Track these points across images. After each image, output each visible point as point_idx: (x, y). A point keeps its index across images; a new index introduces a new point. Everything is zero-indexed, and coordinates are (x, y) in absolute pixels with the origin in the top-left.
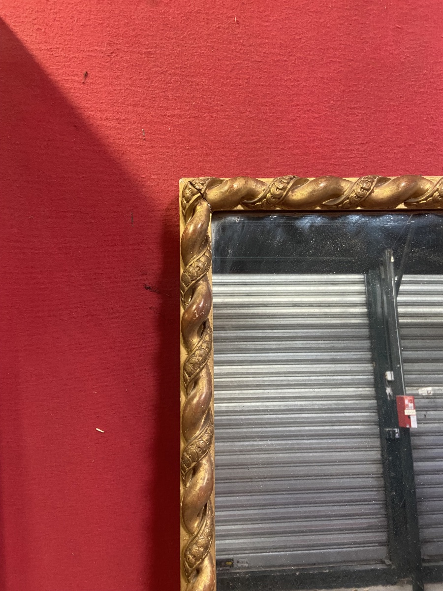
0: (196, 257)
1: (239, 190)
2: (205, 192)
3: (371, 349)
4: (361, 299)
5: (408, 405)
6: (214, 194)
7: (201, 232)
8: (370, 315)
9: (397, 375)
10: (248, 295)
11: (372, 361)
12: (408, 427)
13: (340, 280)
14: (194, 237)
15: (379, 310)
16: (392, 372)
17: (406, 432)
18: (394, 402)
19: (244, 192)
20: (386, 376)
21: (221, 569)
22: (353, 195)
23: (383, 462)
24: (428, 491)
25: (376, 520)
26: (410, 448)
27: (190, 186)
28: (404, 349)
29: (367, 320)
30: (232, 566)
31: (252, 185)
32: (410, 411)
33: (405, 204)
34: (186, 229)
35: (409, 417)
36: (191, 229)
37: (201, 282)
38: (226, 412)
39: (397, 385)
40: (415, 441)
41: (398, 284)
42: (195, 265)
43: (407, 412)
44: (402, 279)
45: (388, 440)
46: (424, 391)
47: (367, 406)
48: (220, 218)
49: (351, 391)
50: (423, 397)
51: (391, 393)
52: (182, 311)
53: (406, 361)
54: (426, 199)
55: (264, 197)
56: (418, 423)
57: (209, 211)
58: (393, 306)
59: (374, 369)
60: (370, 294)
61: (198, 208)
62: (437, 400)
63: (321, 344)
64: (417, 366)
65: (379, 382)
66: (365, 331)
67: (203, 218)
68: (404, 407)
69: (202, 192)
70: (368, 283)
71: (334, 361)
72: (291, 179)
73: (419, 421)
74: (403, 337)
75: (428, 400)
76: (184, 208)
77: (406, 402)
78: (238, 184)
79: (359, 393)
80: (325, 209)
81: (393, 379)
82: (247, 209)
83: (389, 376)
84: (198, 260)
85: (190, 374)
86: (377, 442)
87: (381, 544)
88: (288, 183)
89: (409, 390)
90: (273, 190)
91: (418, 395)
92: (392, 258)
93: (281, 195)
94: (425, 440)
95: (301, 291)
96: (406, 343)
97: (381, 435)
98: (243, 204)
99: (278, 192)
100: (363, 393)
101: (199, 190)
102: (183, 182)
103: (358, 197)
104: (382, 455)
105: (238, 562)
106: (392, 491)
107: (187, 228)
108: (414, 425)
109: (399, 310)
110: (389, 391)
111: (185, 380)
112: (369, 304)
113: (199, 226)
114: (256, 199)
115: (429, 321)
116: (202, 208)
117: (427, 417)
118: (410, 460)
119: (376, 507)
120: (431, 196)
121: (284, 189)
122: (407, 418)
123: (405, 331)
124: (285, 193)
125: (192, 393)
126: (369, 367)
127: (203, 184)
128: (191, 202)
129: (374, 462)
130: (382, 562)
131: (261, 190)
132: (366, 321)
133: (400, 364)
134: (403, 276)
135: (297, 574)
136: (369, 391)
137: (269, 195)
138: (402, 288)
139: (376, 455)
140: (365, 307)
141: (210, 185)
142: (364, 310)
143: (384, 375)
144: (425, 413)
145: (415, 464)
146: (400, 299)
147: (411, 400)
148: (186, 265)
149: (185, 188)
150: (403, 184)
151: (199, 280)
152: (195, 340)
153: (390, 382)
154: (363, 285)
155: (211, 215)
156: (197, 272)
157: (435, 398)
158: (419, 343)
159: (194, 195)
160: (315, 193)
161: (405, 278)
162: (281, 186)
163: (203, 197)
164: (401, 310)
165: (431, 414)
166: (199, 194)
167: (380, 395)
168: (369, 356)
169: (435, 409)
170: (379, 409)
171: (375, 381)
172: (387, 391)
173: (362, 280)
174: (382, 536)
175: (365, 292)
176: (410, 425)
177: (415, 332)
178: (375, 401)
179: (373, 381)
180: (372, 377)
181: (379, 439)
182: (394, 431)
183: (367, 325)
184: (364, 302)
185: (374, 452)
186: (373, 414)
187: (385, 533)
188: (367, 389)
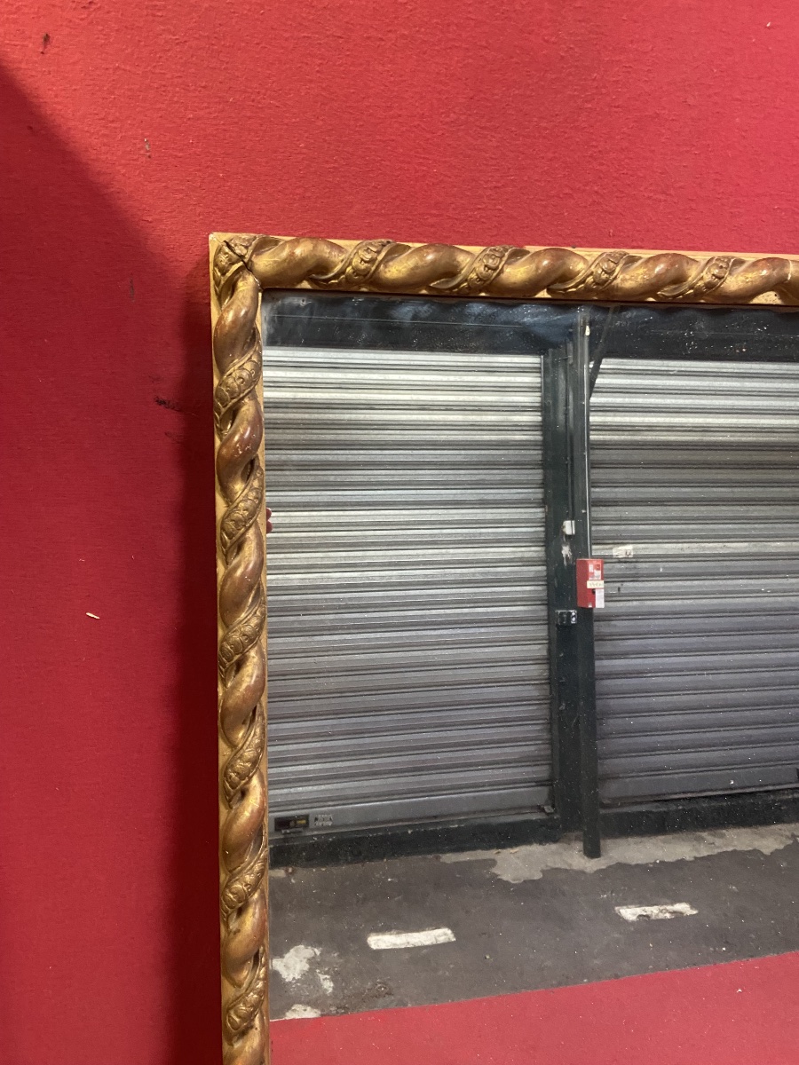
0: (238, 362)
1: (303, 260)
2: (250, 260)
3: (544, 484)
4: (534, 399)
5: (593, 573)
6: (264, 262)
7: (244, 325)
8: (545, 427)
9: (580, 527)
10: (341, 386)
11: (543, 503)
12: (590, 606)
13: (500, 365)
14: (234, 331)
15: (561, 417)
16: (573, 522)
17: (587, 615)
18: (572, 569)
19: (311, 262)
20: (564, 527)
21: (288, 831)
22: (473, 276)
23: (549, 660)
24: (614, 703)
25: (533, 748)
26: (591, 639)
27: (227, 250)
28: (594, 484)
29: (542, 435)
30: (306, 826)
31: (324, 251)
32: (595, 583)
33: (549, 291)
34: (221, 319)
35: (593, 591)
36: (230, 317)
37: (246, 400)
38: (300, 588)
39: (580, 543)
40: (600, 628)
41: (595, 372)
42: (236, 374)
43: (590, 585)
44: (602, 366)
45: (560, 627)
46: (620, 551)
47: (531, 575)
48: (274, 300)
49: (507, 552)
50: (620, 561)
51: (569, 555)
52: (218, 442)
53: (598, 503)
54: (576, 286)
55: (342, 272)
56: (606, 601)
57: (257, 290)
58: (581, 413)
59: (546, 517)
60: (548, 389)
61: (240, 284)
62: (639, 565)
63: (464, 475)
64: (612, 512)
65: (552, 535)
66: (536, 454)
67: (248, 302)
68: (586, 576)
69: (246, 260)
70: (546, 371)
71: (483, 504)
72: (384, 246)
73: (608, 598)
74: (593, 465)
75: (623, 566)
76: (217, 283)
77: (591, 568)
78: (302, 250)
79: (519, 555)
80: (435, 293)
81: (574, 532)
82: (317, 288)
83: (569, 527)
84: (241, 368)
85: (230, 536)
86: (542, 631)
87: (540, 783)
88: (378, 252)
89: (597, 550)
90: (356, 261)
91: (611, 557)
92: (588, 328)
93: (366, 271)
94: (615, 626)
95: (434, 383)
96: (598, 474)
97: (549, 620)
98: (311, 281)
99: (363, 266)
100: (526, 555)
101: (241, 257)
102: (216, 239)
103: (481, 280)
104: (549, 651)
105: (316, 819)
106: (560, 705)
107: (223, 315)
108: (600, 603)
109: (591, 419)
110: (566, 551)
111: (224, 544)
112: (544, 409)
113: (243, 313)
114: (331, 275)
115: (638, 438)
116: (247, 285)
117: (622, 591)
118: (591, 657)
119: (533, 729)
120: (583, 281)
121: (372, 261)
122: (591, 593)
123: (599, 455)
124: (373, 268)
125: (235, 562)
126: (538, 513)
127: (246, 247)
128: (228, 274)
129: (536, 661)
130: (540, 809)
131: (338, 260)
132: (540, 438)
133: (586, 509)
134: (604, 360)
135: (410, 832)
136: (535, 551)
137: (349, 270)
138: (599, 381)
139: (540, 650)
140: (539, 414)
141: (260, 248)
142: (536, 418)
143: (560, 527)
144: (618, 585)
145: (597, 663)
146: (595, 400)
147: (598, 565)
148: (222, 372)
149: (219, 250)
150: (545, 262)
151: (243, 398)
152: (238, 487)
153: (569, 537)
154: (538, 375)
155: (260, 294)
156: (239, 386)
157: (636, 562)
159: (233, 264)
160: (418, 271)
161: (607, 364)
162: (368, 257)
163: (248, 267)
164: (595, 419)
165: (629, 586)
166: (241, 264)
167: (552, 558)
168: (540, 496)
169: (635, 577)
170: (549, 581)
171: (546, 535)
172: (563, 552)
173: (536, 365)
174: (542, 772)
175: (541, 387)
176: (594, 604)
177: (615, 455)
178: (544, 568)
179: (542, 535)
180: (542, 529)
181: (546, 627)
182: (569, 614)
183: (539, 443)
184: (537, 405)
185: (536, 647)
186: (540, 587)
187: (547, 767)
188: (533, 549)
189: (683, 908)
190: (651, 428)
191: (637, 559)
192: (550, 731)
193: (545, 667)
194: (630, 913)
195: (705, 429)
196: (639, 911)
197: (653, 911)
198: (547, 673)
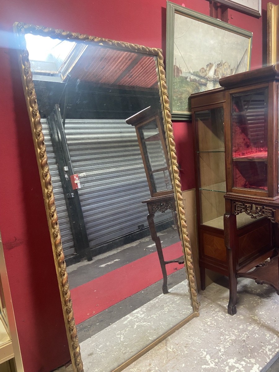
3: (55, 157)
5: (76, 179)
8: (52, 140)
9: (69, 168)
11: (56, 163)
12: (77, 188)
15: (56, 136)
16: (67, 167)
17: (76, 191)
18: (69, 180)
23: (68, 210)
24: (89, 219)
25: (67, 237)
26: (79, 201)
28: (71, 156)
35: (77, 184)
39: (70, 172)
40: (81, 198)
41: (64, 123)
43: (76, 182)
44: (65, 121)
45: (69, 199)
46: (82, 175)
47: (57, 185)
50: (82, 178)
51: (68, 177)
53: (73, 161)
58: (63, 135)
59: (58, 167)
60: (51, 129)
62: (88, 178)
64: (78, 164)
65: (61, 173)
66: (52, 148)
68: (74, 180)
70: (49, 123)
73: (81, 186)
74: (70, 150)
75: (84, 179)
77: (75, 177)
81: (68, 170)
83: (66, 169)
86: (64, 202)
87: (71, 247)
92: (59, 109)
94: (85, 196)
96: (72, 153)
104: (67, 207)
106: (73, 221)
108: (79, 187)
110: (66, 176)
112: (50, 134)
118: (80, 206)
119: (67, 231)
123: (70, 147)
126: (55, 166)
129: (63, 211)
130: (73, 255)
133: (70, 163)
134: (66, 119)
138: (66, 125)
140: (49, 136)
143: (63, 169)
144: (83, 184)
145: (82, 208)
147: (77, 176)
153: (66, 171)
154: (46, 124)
158: (77, 153)
161: (67, 121)
164: (67, 137)
165: (86, 185)
167: (62, 179)
168: (55, 161)
169: (88, 182)
170: (63, 186)
171: (59, 173)
172: (65, 176)
173: (45, 121)
174: (71, 244)
175: (48, 128)
177: (74, 147)
178: (61, 183)
179: (58, 173)
180: (58, 171)
181: (65, 200)
182: (71, 194)
183: (51, 145)
184: (48, 133)
185: (63, 207)
186: (61, 189)
187: (73, 242)
188: (56, 177)
189: (117, 260)
190: (83, 139)
191: (87, 176)
192: (72, 231)
193: (67, 212)
194: (103, 266)
195: (98, 138)
196: (106, 264)
197: (109, 263)
198: (67, 214)
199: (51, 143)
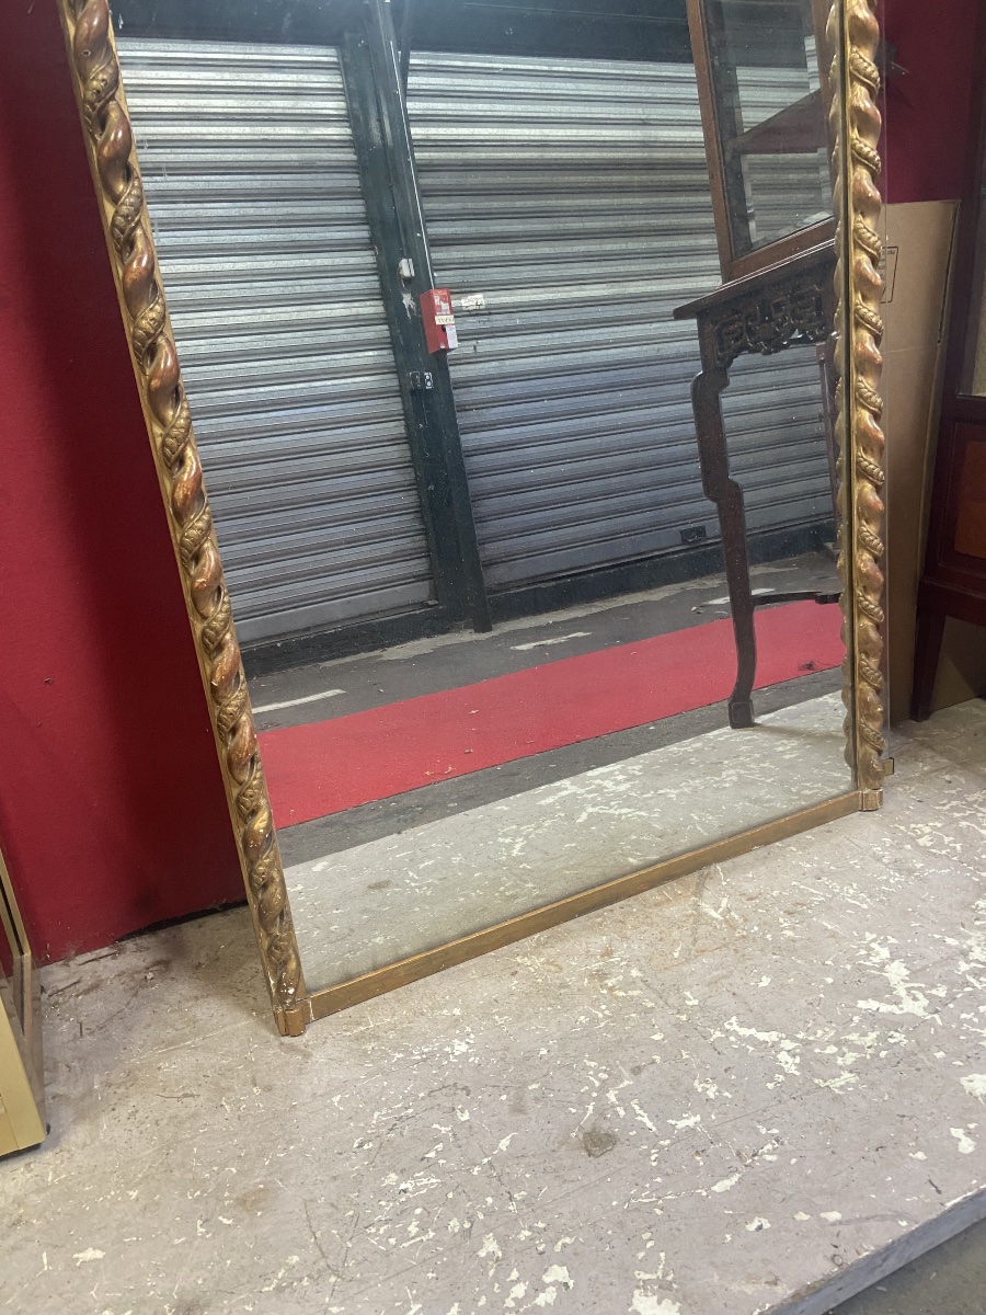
3: (368, 218)
4: (334, 106)
5: (440, 306)
8: (359, 142)
9: (420, 266)
11: (370, 244)
12: (442, 347)
15: (376, 132)
16: (410, 260)
17: (440, 360)
18: (418, 320)
20: (400, 269)
23: (409, 439)
25: (406, 541)
26: (451, 408)
28: (428, 217)
29: (355, 153)
32: (444, 318)
35: (443, 328)
39: (420, 285)
40: (460, 396)
41: (406, 70)
43: (439, 320)
44: (411, 61)
45: (415, 394)
46: (469, 301)
49: (338, 310)
50: (470, 314)
51: (413, 304)
53: (436, 242)
56: (459, 341)
58: (402, 121)
59: (378, 262)
60: (353, 91)
62: (494, 317)
65: (389, 286)
66: (352, 179)
68: (433, 315)
70: (345, 66)
73: (463, 336)
74: (426, 193)
75: (474, 319)
77: (437, 301)
81: (413, 273)
83: (406, 268)
86: (395, 405)
87: (419, 578)
91: (460, 308)
94: (476, 392)
96: (433, 205)
97: (401, 393)
104: (407, 427)
106: (428, 486)
108: (453, 342)
109: (413, 131)
110: (407, 300)
112: (351, 118)
115: (470, 155)
117: (479, 349)
118: (455, 431)
119: (407, 521)
122: (441, 330)
123: (428, 180)
126: (366, 258)
129: (394, 441)
130: (423, 605)
133: (423, 247)
134: (412, 52)
136: (373, 308)
138: (413, 81)
139: (397, 428)
140: (347, 125)
142: (344, 131)
143: (396, 269)
144: (474, 342)
145: (463, 438)
147: (444, 296)
153: (408, 280)
154: (336, 72)
158: (454, 205)
161: (416, 57)
164: (417, 132)
165: (485, 344)
167: (393, 315)
168: (366, 234)
170: (394, 344)
171: (381, 284)
172: (404, 301)
173: (332, 59)
174: (419, 566)
175: (343, 89)
176: (446, 343)
177: (446, 179)
178: (386, 327)
179: (377, 285)
180: (376, 278)
181: (399, 399)
182: (423, 377)
183: (353, 164)
184: (343, 112)
185: (392, 424)
186: (384, 352)
187: (424, 560)
188: (368, 303)
189: (579, 634)
192: (424, 523)
193: (405, 447)
194: (524, 647)
195: (544, 145)
196: (538, 643)
197: (549, 642)
198: (408, 454)
199: (354, 157)
